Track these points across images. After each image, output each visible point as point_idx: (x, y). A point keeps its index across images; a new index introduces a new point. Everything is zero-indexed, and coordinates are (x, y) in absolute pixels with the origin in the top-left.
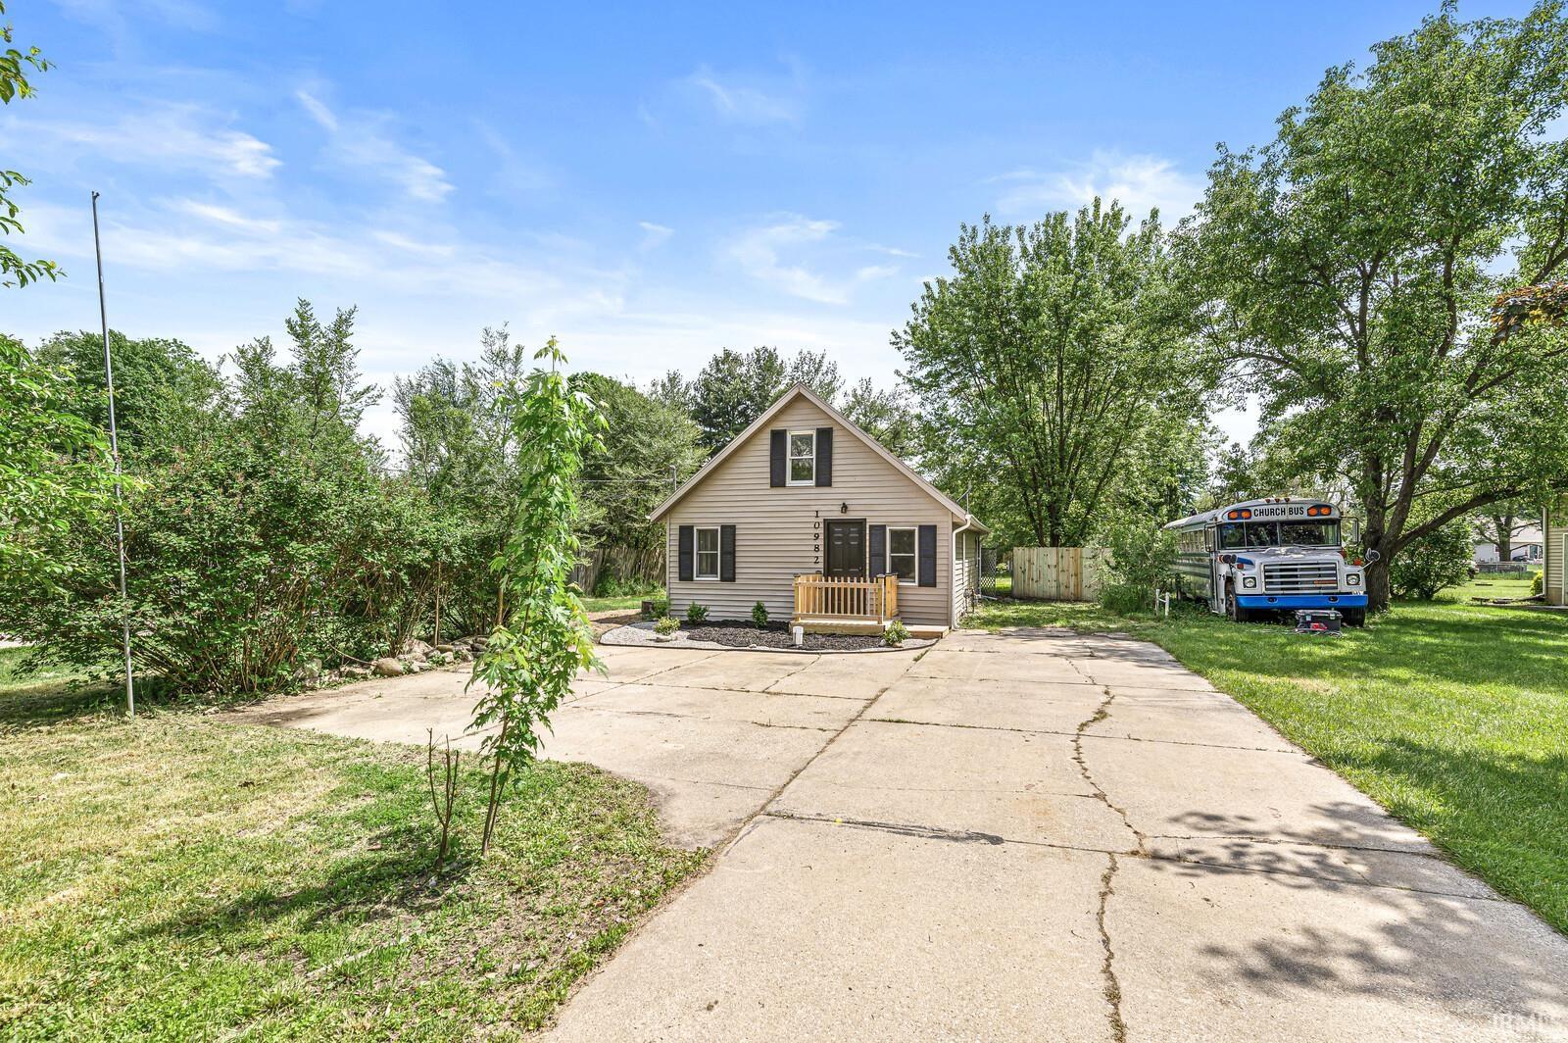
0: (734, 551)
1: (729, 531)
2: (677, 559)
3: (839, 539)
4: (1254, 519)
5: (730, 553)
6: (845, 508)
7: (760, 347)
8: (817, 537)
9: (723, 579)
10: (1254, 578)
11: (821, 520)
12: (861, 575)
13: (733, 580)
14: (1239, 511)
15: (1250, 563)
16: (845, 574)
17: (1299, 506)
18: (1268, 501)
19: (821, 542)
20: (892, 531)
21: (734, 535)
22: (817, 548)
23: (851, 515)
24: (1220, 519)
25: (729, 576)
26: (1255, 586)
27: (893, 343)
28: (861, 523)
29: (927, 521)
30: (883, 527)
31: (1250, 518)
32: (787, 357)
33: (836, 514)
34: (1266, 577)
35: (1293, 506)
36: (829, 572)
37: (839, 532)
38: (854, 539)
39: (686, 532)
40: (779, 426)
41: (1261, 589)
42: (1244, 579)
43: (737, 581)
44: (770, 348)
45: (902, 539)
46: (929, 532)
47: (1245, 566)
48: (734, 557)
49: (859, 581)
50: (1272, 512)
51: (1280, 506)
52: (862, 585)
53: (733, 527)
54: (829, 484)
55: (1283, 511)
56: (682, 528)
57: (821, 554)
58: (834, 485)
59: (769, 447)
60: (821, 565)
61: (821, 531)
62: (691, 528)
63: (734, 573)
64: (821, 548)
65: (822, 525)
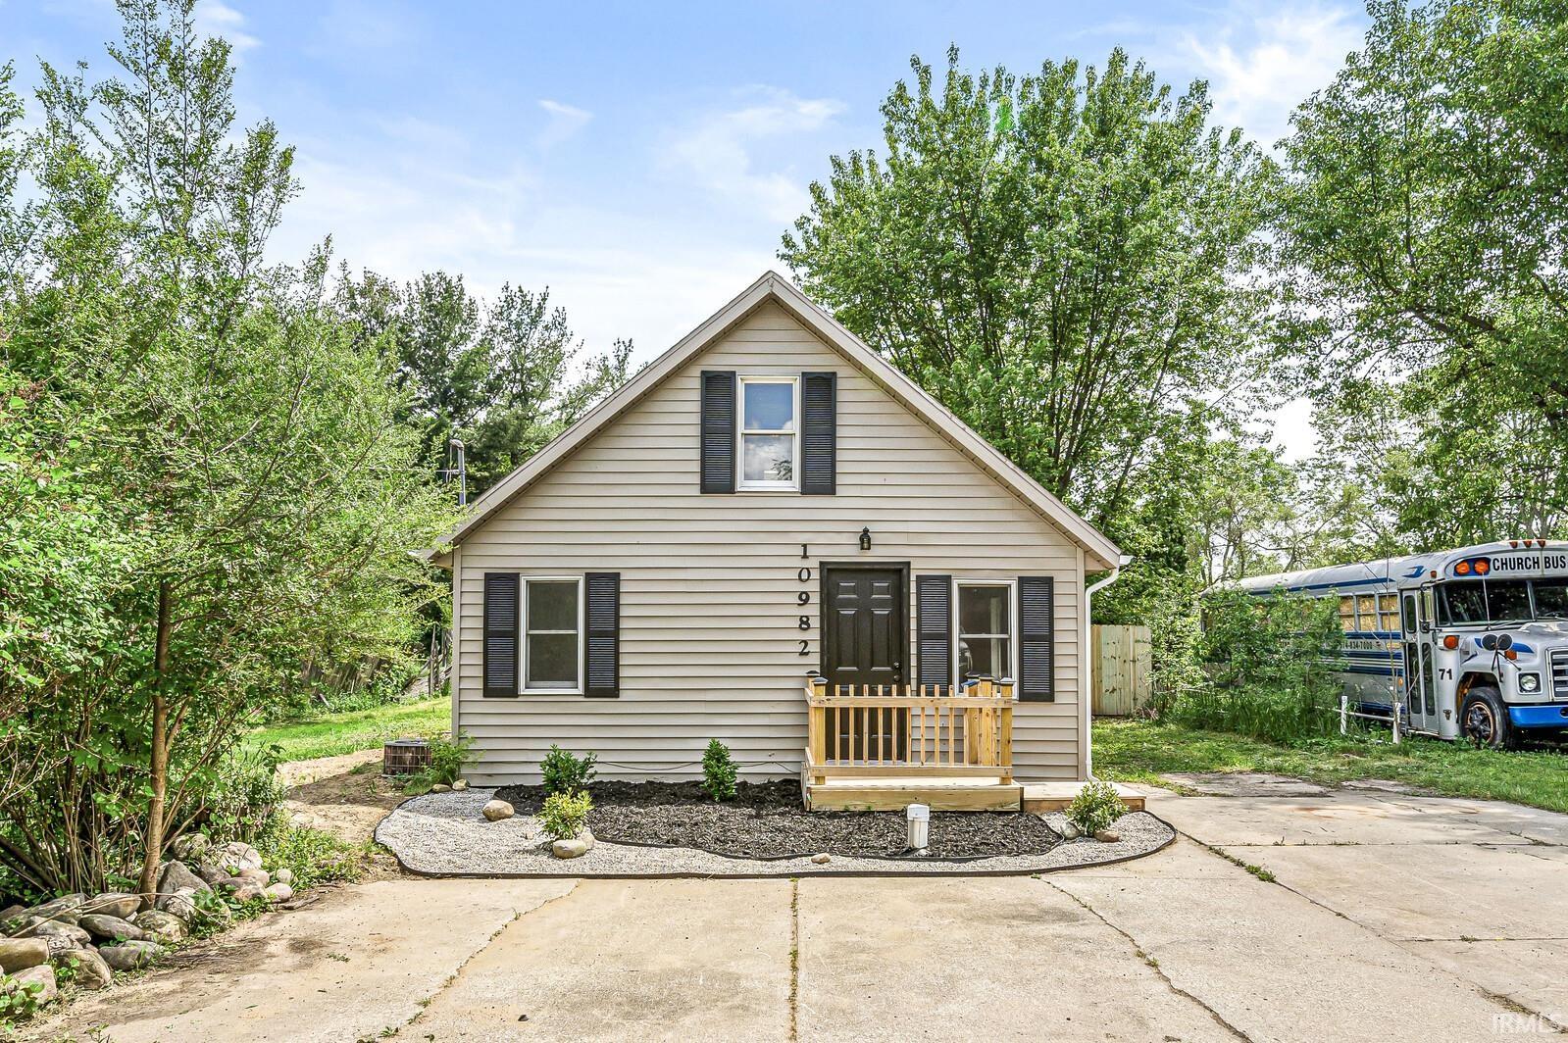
0: (617, 628)
1: (605, 585)
2: (480, 648)
3: (848, 604)
4: (1493, 575)
5: (606, 634)
6: (865, 540)
7: (431, 271)
8: (804, 599)
9: (589, 692)
10: (1536, 676)
11: (814, 563)
12: (899, 679)
13: (614, 692)
14: (1472, 561)
15: (1526, 650)
16: (864, 680)
17: (1559, 554)
18: (1515, 545)
19: (813, 610)
20: (963, 589)
21: (617, 593)
22: (804, 624)
23: (876, 555)
24: (1440, 576)
25: (604, 686)
26: (1537, 688)
27: (783, 257)
28: (897, 572)
29: (1036, 569)
30: (947, 579)
31: (1486, 573)
32: (483, 293)
33: (848, 552)
34: (1556, 673)
35: (1550, 554)
36: (831, 675)
37: (847, 590)
38: (881, 604)
39: (501, 586)
40: (717, 363)
41: (1547, 694)
42: (1521, 676)
43: (624, 696)
44: (451, 274)
45: (982, 603)
46: (1039, 589)
47: (1519, 655)
48: (617, 642)
49: (888, 693)
50: (1520, 563)
51: (1531, 554)
52: (895, 701)
53: (614, 578)
54: (830, 490)
55: (1536, 562)
56: (491, 579)
57: (814, 635)
58: (839, 491)
59: (696, 407)
60: (815, 659)
61: (813, 587)
62: (512, 578)
63: (617, 678)
64: (815, 623)
65: (816, 575)
